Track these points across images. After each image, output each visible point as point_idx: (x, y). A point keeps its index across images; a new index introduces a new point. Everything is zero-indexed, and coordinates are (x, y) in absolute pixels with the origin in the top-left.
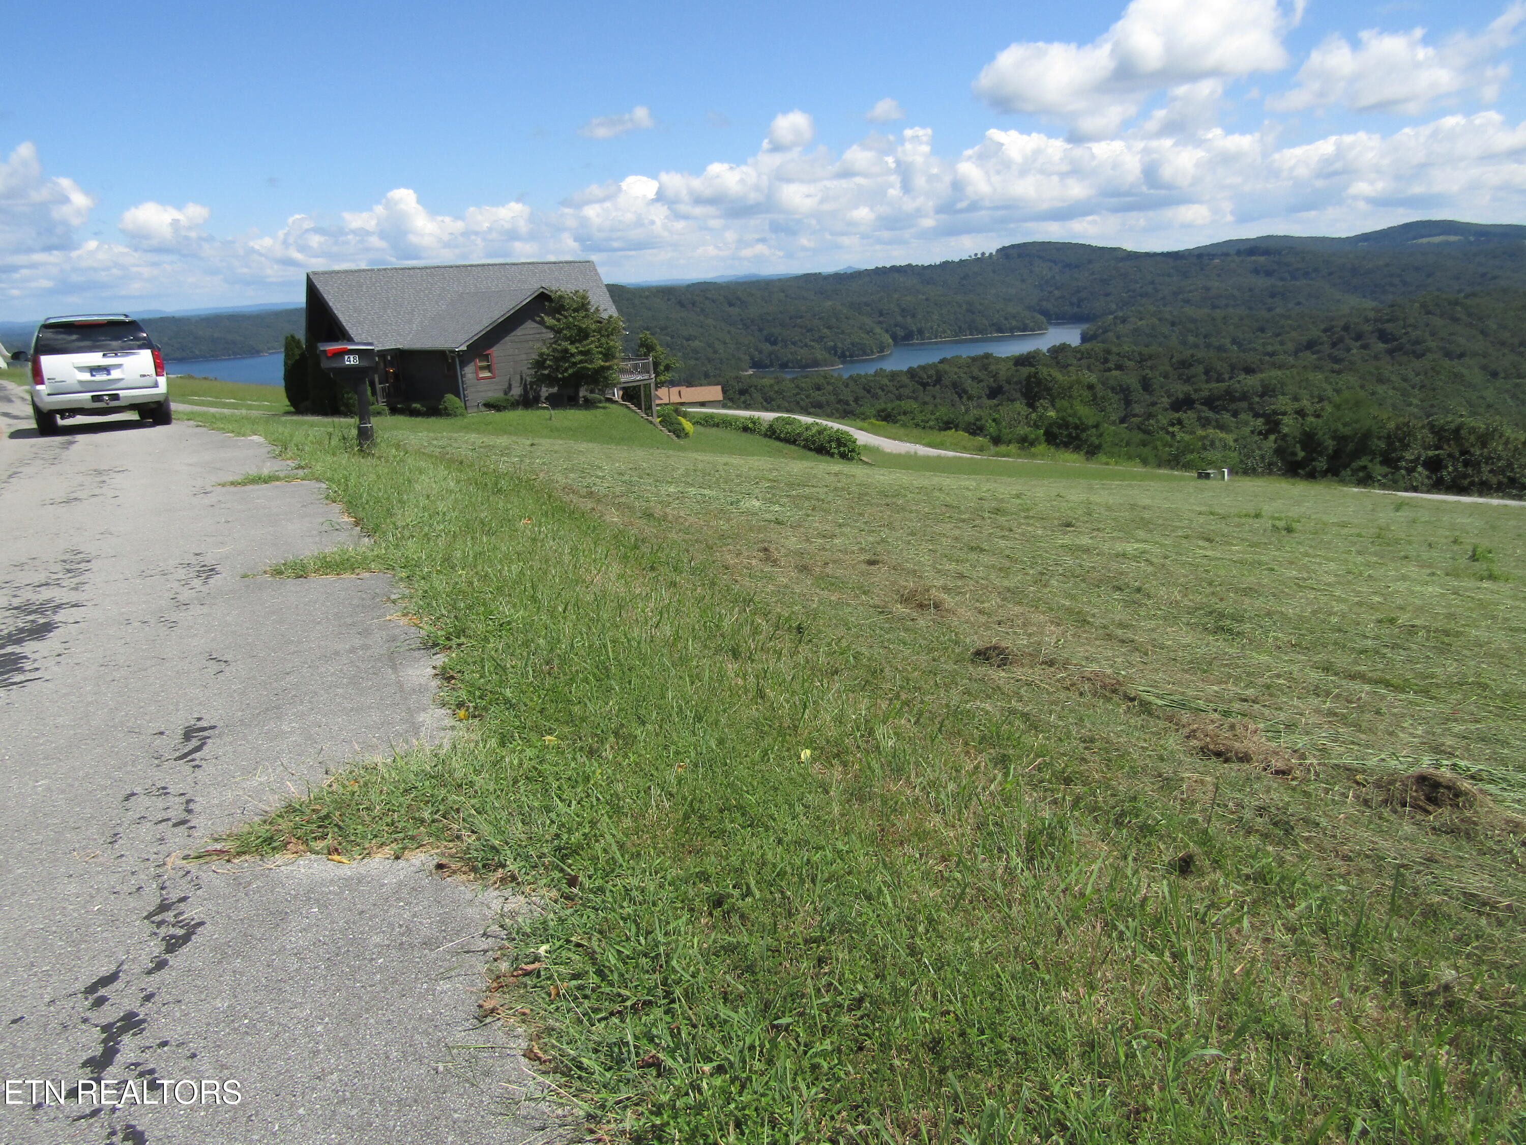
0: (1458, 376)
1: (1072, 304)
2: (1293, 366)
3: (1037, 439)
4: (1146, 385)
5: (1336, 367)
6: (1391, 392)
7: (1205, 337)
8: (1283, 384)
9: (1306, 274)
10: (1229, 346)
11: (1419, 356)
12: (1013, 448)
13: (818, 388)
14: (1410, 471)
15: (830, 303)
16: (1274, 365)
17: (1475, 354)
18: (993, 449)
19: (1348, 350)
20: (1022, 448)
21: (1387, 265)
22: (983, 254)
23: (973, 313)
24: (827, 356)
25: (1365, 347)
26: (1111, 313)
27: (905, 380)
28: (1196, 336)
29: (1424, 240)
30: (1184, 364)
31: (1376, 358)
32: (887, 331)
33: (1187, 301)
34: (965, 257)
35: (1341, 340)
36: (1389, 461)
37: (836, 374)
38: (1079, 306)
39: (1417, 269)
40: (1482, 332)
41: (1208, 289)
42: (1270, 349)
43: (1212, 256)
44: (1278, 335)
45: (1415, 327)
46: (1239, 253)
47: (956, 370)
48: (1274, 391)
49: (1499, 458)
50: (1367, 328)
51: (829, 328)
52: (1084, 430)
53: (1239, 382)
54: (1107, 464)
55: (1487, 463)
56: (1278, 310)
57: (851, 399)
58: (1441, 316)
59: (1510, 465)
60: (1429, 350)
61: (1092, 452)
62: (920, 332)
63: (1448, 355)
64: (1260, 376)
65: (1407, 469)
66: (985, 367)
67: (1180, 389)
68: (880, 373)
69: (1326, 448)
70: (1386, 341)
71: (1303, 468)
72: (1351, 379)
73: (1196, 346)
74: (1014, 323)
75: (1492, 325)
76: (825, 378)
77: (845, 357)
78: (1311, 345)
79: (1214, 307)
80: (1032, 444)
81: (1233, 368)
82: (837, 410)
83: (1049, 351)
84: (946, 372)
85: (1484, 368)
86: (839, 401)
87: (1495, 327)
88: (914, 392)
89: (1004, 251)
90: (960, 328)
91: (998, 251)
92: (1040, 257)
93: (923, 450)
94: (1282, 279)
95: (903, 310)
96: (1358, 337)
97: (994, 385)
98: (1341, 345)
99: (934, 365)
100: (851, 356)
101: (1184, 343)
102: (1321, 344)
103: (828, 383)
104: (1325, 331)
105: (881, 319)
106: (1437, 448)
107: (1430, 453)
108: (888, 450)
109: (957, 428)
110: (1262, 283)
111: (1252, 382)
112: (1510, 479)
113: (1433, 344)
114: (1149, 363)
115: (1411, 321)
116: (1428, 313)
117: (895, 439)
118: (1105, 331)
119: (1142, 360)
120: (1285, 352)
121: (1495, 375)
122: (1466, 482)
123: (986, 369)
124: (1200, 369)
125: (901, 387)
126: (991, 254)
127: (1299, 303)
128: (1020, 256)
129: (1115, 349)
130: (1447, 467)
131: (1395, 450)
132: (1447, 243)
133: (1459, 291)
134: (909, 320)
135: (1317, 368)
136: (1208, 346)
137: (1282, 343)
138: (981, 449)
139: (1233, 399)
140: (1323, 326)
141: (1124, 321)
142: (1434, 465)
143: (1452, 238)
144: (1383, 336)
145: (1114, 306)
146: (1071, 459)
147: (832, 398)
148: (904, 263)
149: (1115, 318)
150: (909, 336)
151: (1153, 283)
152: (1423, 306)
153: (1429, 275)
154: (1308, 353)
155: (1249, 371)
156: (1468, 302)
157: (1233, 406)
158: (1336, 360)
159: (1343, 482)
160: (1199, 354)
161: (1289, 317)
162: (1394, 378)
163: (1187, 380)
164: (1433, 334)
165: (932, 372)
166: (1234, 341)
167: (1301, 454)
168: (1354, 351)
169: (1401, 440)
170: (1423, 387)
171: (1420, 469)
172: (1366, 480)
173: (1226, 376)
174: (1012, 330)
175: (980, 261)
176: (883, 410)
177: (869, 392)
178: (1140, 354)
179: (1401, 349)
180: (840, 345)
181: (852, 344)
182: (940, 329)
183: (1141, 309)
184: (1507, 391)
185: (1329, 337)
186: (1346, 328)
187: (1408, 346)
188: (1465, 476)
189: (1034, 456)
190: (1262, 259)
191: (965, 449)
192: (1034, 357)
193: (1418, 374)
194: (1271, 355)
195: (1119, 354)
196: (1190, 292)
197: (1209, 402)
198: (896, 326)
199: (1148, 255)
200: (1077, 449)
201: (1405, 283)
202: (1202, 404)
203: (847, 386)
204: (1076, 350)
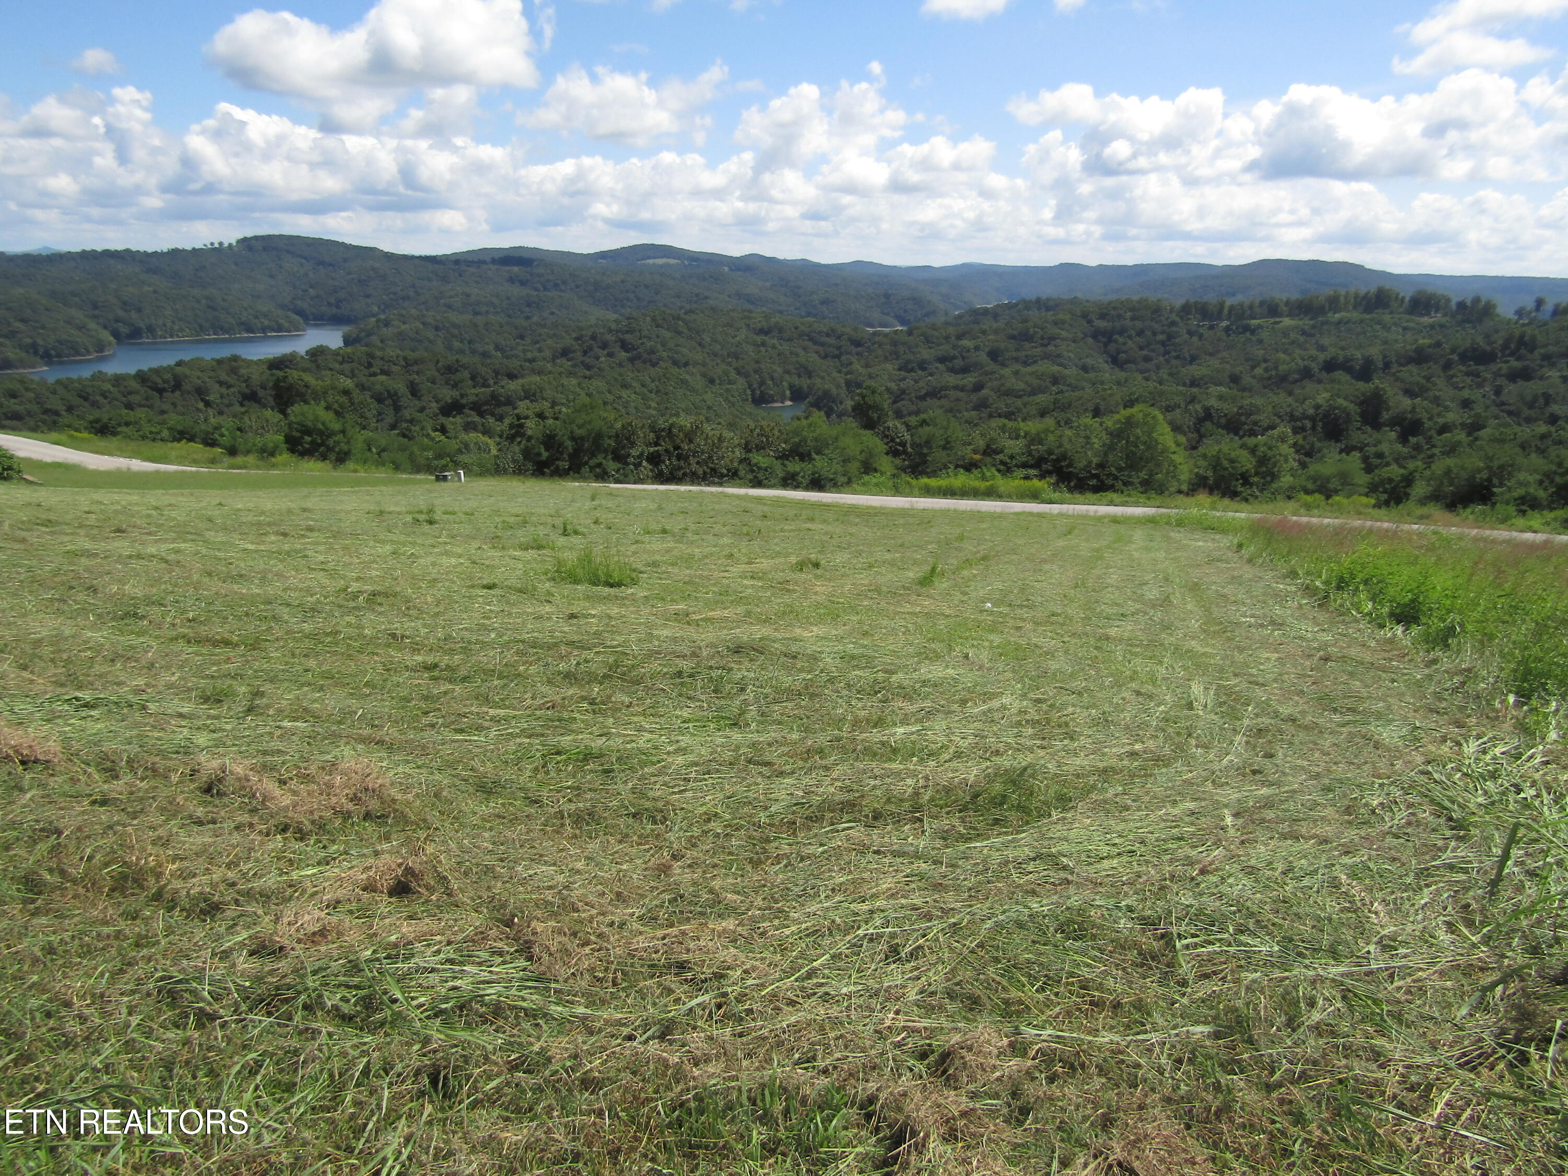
0: (684, 382)
1: (329, 304)
2: (550, 372)
3: (276, 447)
4: (414, 391)
5: (588, 373)
6: (633, 396)
7: (470, 342)
8: (542, 389)
9: (556, 285)
10: (493, 352)
11: (654, 365)
12: (251, 459)
13: (13, 395)
14: (638, 465)
15: (21, 291)
16: (533, 371)
17: (696, 364)
18: (228, 460)
19: (597, 358)
20: (262, 459)
21: (623, 282)
22: (221, 244)
23: (215, 309)
24: (24, 355)
25: (610, 355)
26: (374, 315)
27: (134, 385)
28: (462, 342)
29: (651, 261)
30: (451, 369)
31: (620, 365)
32: (105, 327)
33: (449, 307)
34: (199, 246)
35: (590, 348)
36: (619, 458)
37: (36, 378)
38: (338, 307)
39: (646, 286)
40: (700, 345)
41: (468, 295)
42: (529, 355)
43: (469, 263)
44: (537, 342)
45: (650, 338)
46: (494, 261)
47: (199, 373)
48: (534, 395)
49: (703, 452)
50: (610, 338)
51: (23, 320)
52: (329, 436)
53: (503, 387)
54: (355, 471)
55: (694, 456)
56: (535, 319)
57: (62, 409)
58: (668, 329)
59: (710, 457)
60: (661, 359)
61: (342, 458)
62: (151, 329)
63: (675, 363)
64: (520, 381)
65: (634, 464)
66: (234, 371)
67: (448, 394)
68: (99, 377)
69: (566, 448)
70: (627, 351)
71: (548, 468)
72: (598, 384)
73: (461, 352)
74: (266, 322)
75: (707, 338)
76: (22, 382)
77: (48, 357)
78: (565, 353)
79: (476, 313)
80: (272, 454)
81: (497, 373)
82: (44, 422)
83: (307, 352)
84: (186, 376)
85: (704, 375)
86: (46, 411)
87: (709, 340)
88: (147, 399)
89: (244, 241)
90: (201, 326)
91: (238, 242)
92: (288, 252)
93: (137, 465)
94: (536, 289)
95: (125, 303)
96: (604, 346)
97: (247, 391)
98: (591, 353)
99: (169, 369)
100: (59, 355)
101: (450, 348)
102: (574, 351)
103: (27, 389)
104: (577, 339)
105: (97, 312)
106: (656, 444)
107: (652, 449)
108: (92, 467)
109: (191, 439)
110: (516, 291)
111: (513, 386)
112: (713, 469)
113: (665, 354)
114: (415, 368)
115: (645, 333)
116: (657, 326)
117: (103, 454)
118: (369, 335)
119: (408, 364)
120: (544, 359)
121: (712, 381)
122: (680, 473)
123: (235, 374)
124: (466, 374)
125: (130, 393)
126: (230, 245)
127: (552, 313)
128: (265, 249)
129: (379, 353)
130: (664, 462)
131: (624, 448)
132: (668, 265)
133: (681, 308)
134: (134, 315)
135: (570, 374)
136: (474, 352)
137: (540, 350)
138: (213, 461)
139: (499, 404)
140: (574, 335)
141: (387, 324)
142: (654, 459)
143: (672, 261)
144: (624, 346)
145: (376, 309)
146: (313, 467)
147: (35, 408)
148: (120, 247)
149: (378, 321)
150: (135, 333)
151: (413, 286)
152: (654, 319)
153: (657, 293)
154: (564, 360)
155: (512, 376)
156: (687, 317)
157: (499, 411)
158: (588, 367)
159: (584, 479)
160: (465, 360)
161: (544, 326)
162: (634, 384)
163: (455, 386)
164: (663, 345)
165: (168, 376)
166: (497, 348)
167: (545, 455)
168: (603, 359)
169: (628, 439)
170: (658, 391)
171: (644, 463)
172: (603, 476)
173: (491, 382)
174: (264, 330)
175: (218, 252)
176: (97, 421)
177: (86, 399)
178: (405, 359)
179: (640, 358)
180: (40, 341)
181: (60, 342)
182: (176, 327)
183: (404, 312)
184: (721, 395)
185: (580, 345)
186: (594, 338)
187: (645, 355)
188: (680, 468)
189: (274, 466)
190: (516, 269)
191: (195, 462)
192: (291, 361)
193: (653, 381)
194: (531, 361)
195: (382, 359)
196: (451, 297)
197: (477, 408)
198: (117, 321)
199: (405, 258)
200: (324, 458)
201: (639, 299)
202: (471, 409)
203: (54, 392)
204: (336, 353)
